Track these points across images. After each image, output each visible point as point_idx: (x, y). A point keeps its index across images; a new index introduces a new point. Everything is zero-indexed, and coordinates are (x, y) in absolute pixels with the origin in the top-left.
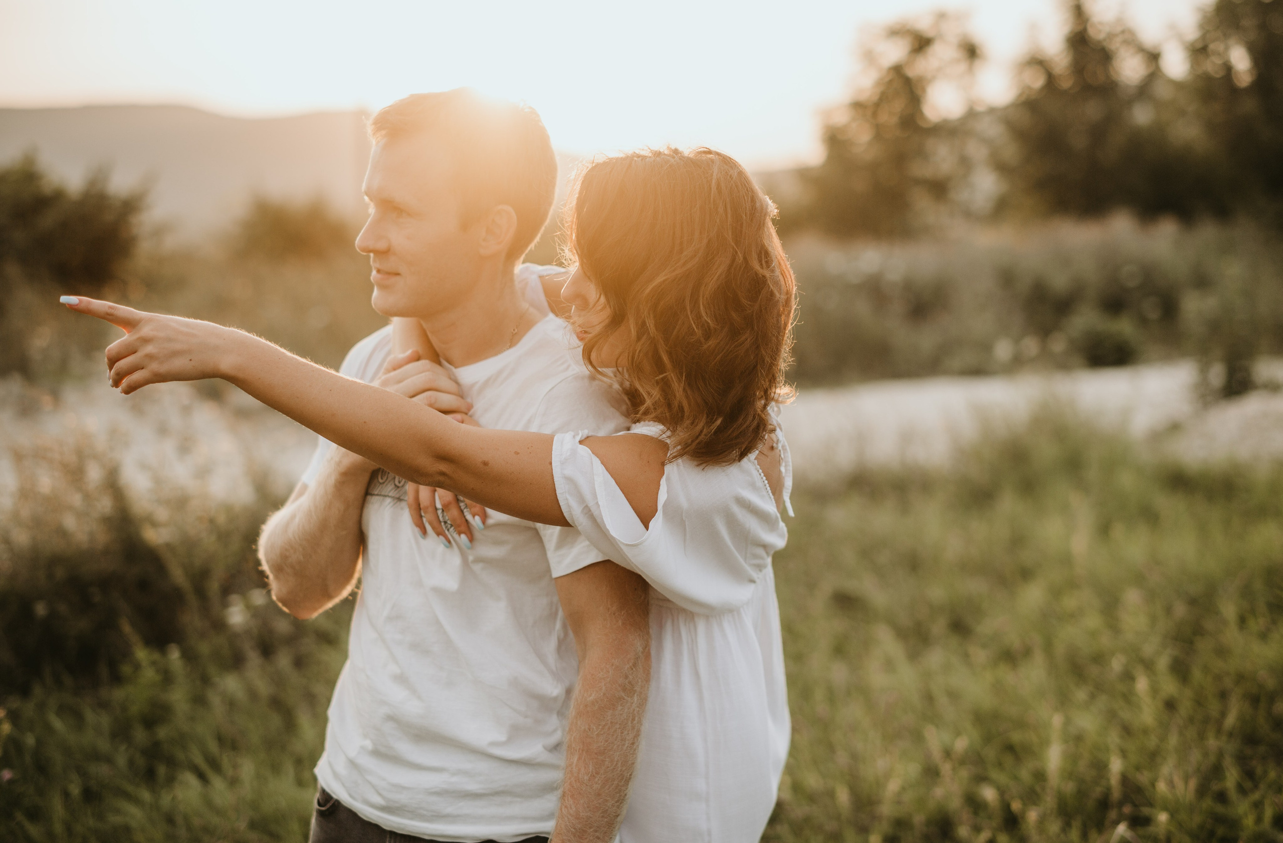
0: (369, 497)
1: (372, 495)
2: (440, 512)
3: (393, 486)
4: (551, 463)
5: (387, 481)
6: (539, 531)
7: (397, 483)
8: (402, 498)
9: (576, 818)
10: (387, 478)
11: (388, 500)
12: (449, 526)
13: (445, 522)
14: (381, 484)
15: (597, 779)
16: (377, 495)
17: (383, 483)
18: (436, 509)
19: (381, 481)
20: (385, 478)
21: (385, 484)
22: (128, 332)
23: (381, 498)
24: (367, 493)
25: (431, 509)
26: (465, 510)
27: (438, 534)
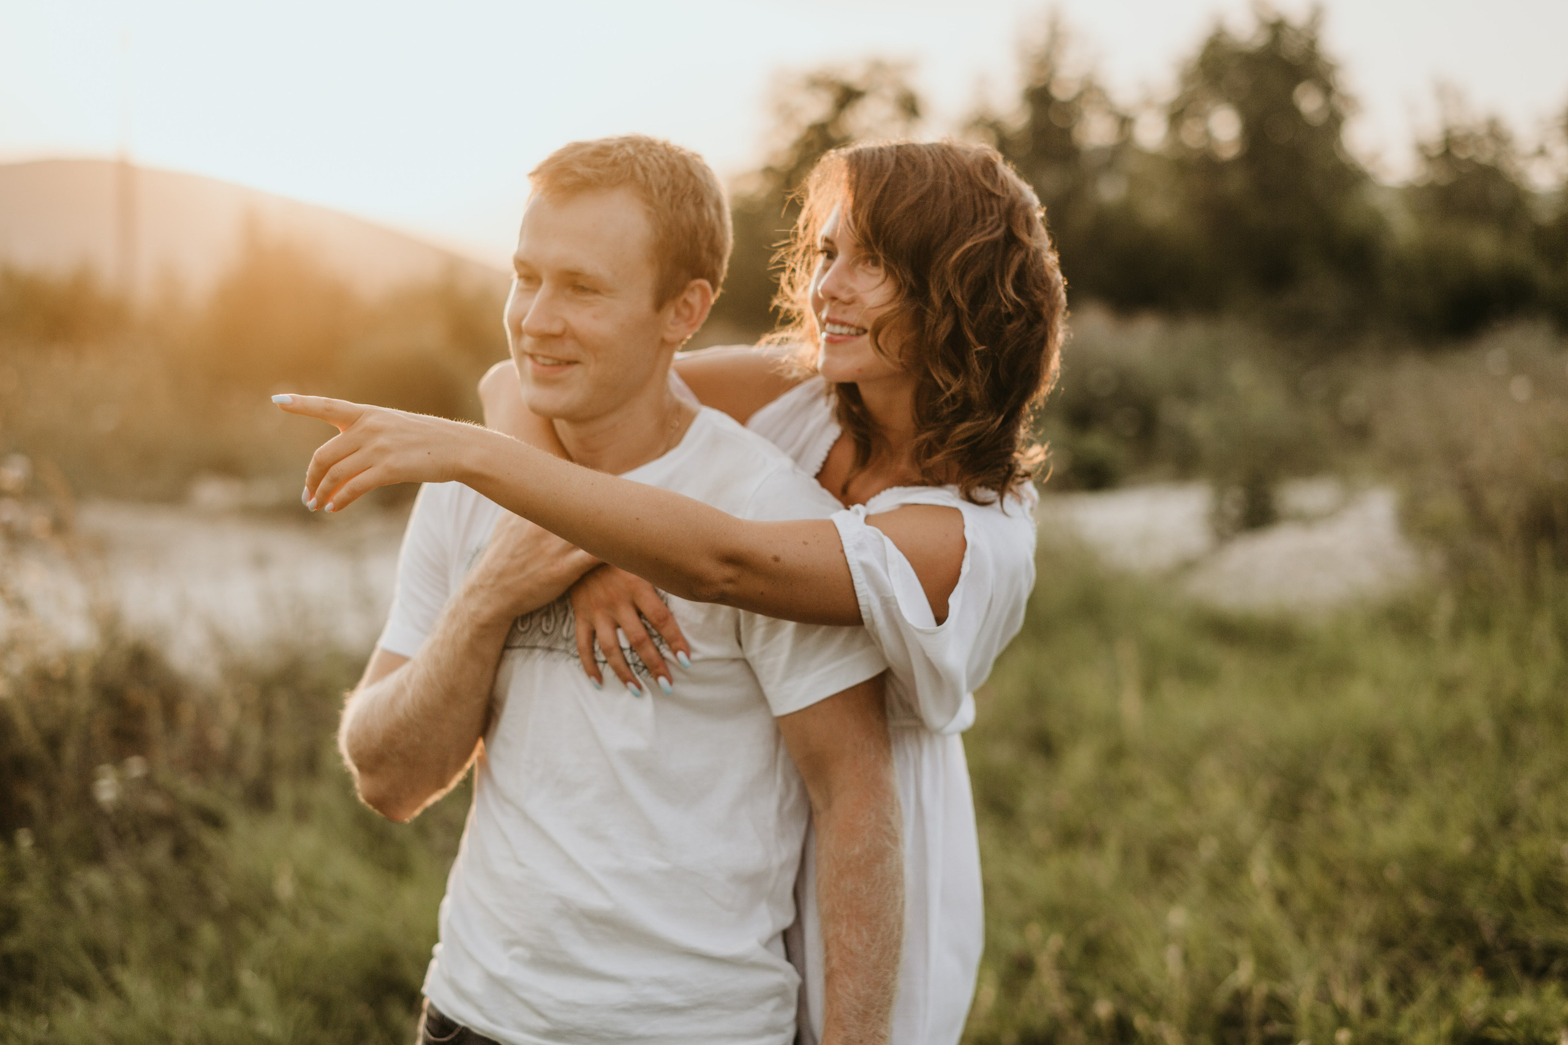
0: (507, 652)
1: (514, 648)
2: (627, 653)
3: (540, 633)
4: (842, 551)
5: (532, 628)
6: (751, 663)
7: (544, 629)
8: (553, 647)
9: (856, 998)
10: (531, 625)
11: (538, 652)
12: (640, 669)
13: (635, 665)
14: (522, 633)
15: (873, 949)
16: (519, 647)
17: (526, 632)
18: (622, 650)
19: (521, 629)
20: (527, 625)
21: (530, 632)
22: (344, 430)
23: (526, 651)
24: (507, 646)
25: (616, 651)
26: (661, 647)
27: (625, 681)
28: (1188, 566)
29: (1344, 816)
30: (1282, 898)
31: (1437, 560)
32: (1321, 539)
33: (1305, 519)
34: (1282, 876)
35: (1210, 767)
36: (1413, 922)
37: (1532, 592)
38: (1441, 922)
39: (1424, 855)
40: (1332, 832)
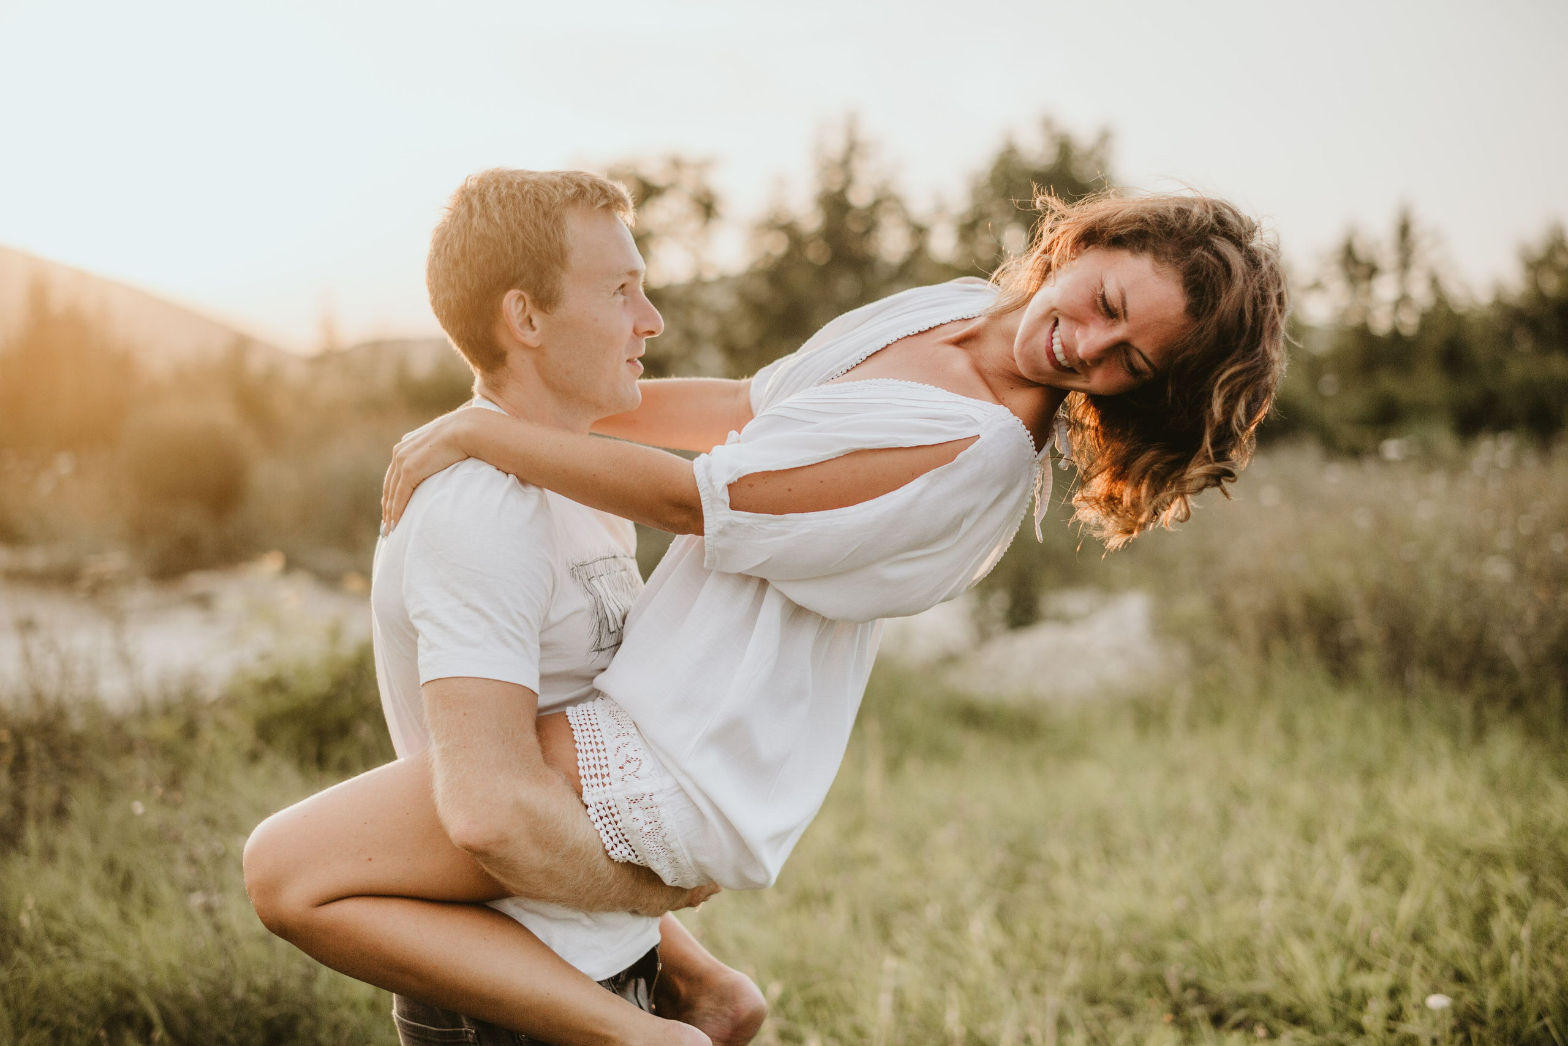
28: (950, 659)
29: (1064, 884)
30: (998, 958)
31: (1180, 654)
32: (1077, 636)
33: (1064, 619)
34: (998, 939)
35: (943, 837)
36: (1119, 980)
37: (1264, 688)
38: (1144, 981)
39: (1133, 919)
40: (1052, 899)
